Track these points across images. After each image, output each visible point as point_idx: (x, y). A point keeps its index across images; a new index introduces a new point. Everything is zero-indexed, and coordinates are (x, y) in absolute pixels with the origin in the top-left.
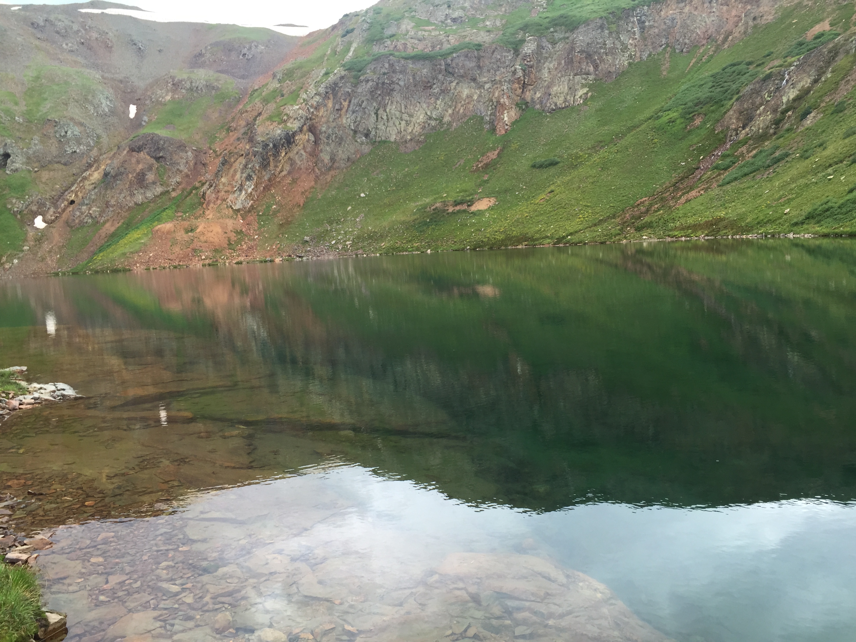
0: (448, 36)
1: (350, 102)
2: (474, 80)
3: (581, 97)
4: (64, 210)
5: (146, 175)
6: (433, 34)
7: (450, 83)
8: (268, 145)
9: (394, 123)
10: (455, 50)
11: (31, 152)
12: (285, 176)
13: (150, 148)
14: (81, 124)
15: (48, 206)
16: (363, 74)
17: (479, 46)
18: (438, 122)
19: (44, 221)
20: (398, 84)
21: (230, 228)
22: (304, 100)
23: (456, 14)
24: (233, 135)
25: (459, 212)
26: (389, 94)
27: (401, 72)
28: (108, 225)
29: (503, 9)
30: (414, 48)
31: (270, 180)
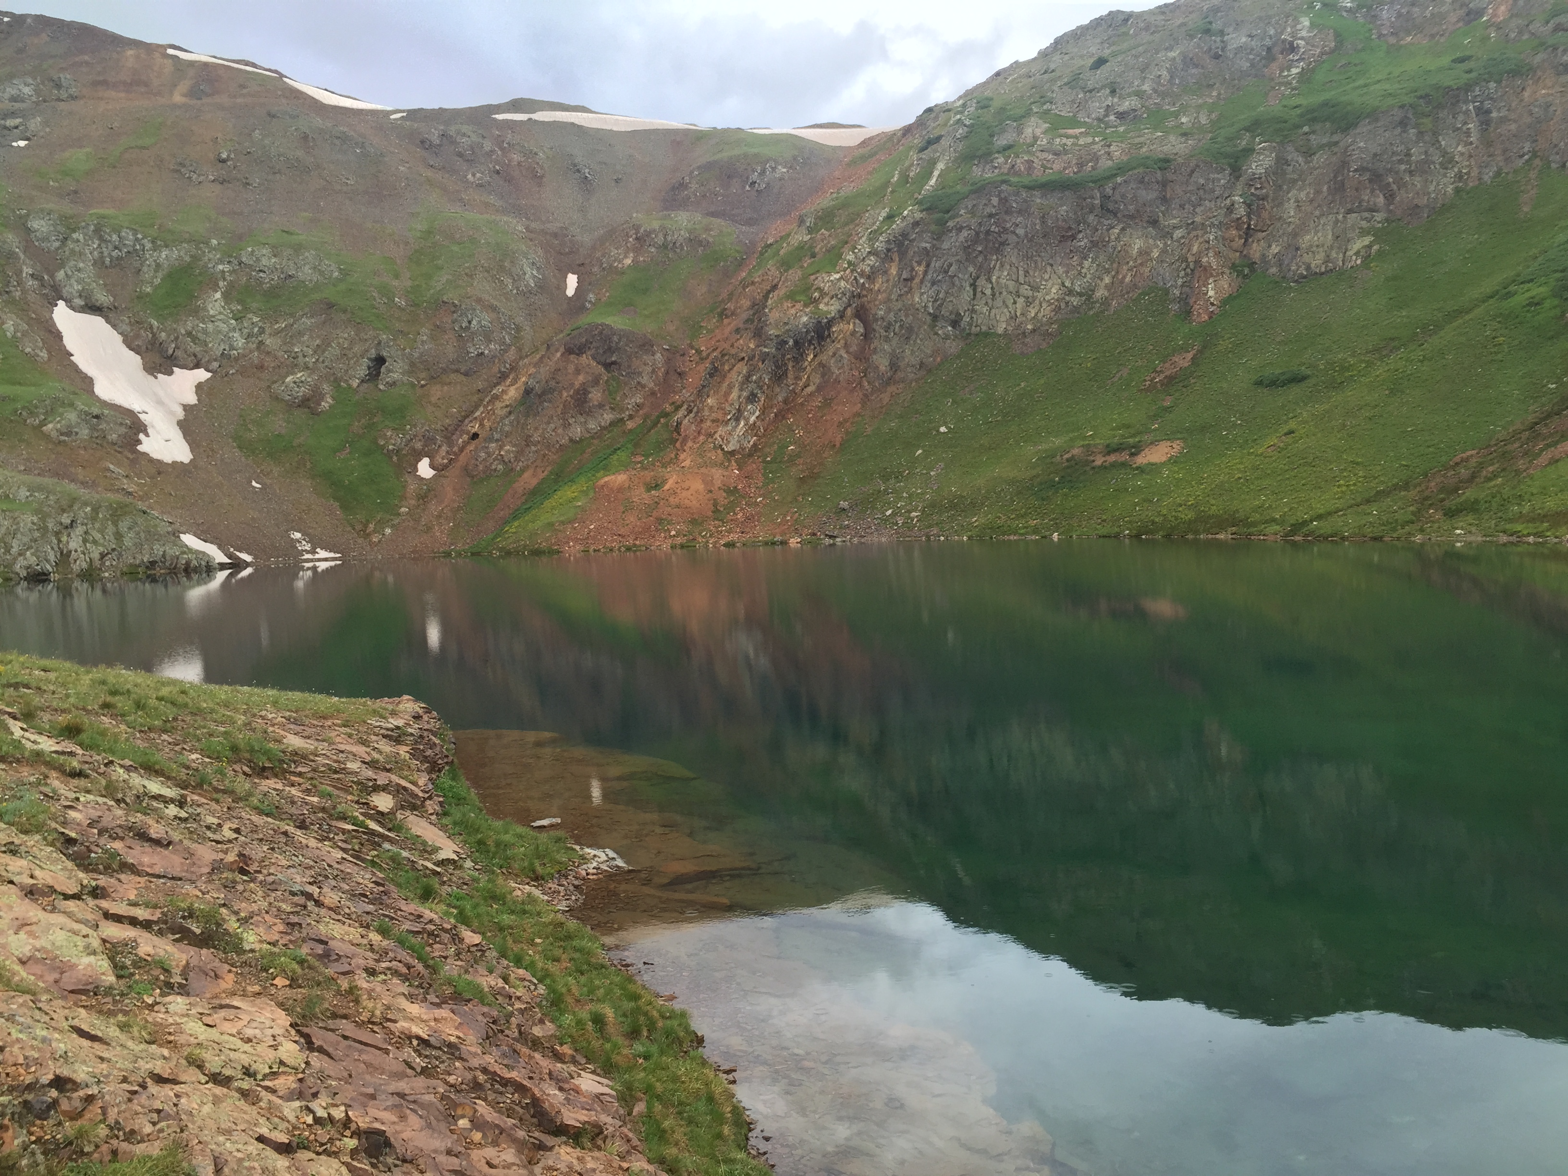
0: (1109, 146)
1: (928, 266)
2: (1154, 223)
3: (1357, 254)
4: (462, 450)
5: (590, 393)
6: (1081, 142)
7: (1108, 230)
8: (786, 343)
9: (1004, 302)
10: (1121, 169)
11: (416, 355)
12: (811, 394)
13: (597, 348)
14: (494, 309)
15: (439, 442)
16: (952, 218)
17: (1165, 163)
18: (1083, 298)
19: (432, 466)
20: (1014, 232)
21: (718, 483)
22: (849, 263)
23: (1126, 105)
24: (729, 324)
25: (1114, 465)
26: (998, 251)
27: (1020, 212)
28: (527, 475)
29: (1214, 94)
30: (1045, 168)
31: (785, 402)
